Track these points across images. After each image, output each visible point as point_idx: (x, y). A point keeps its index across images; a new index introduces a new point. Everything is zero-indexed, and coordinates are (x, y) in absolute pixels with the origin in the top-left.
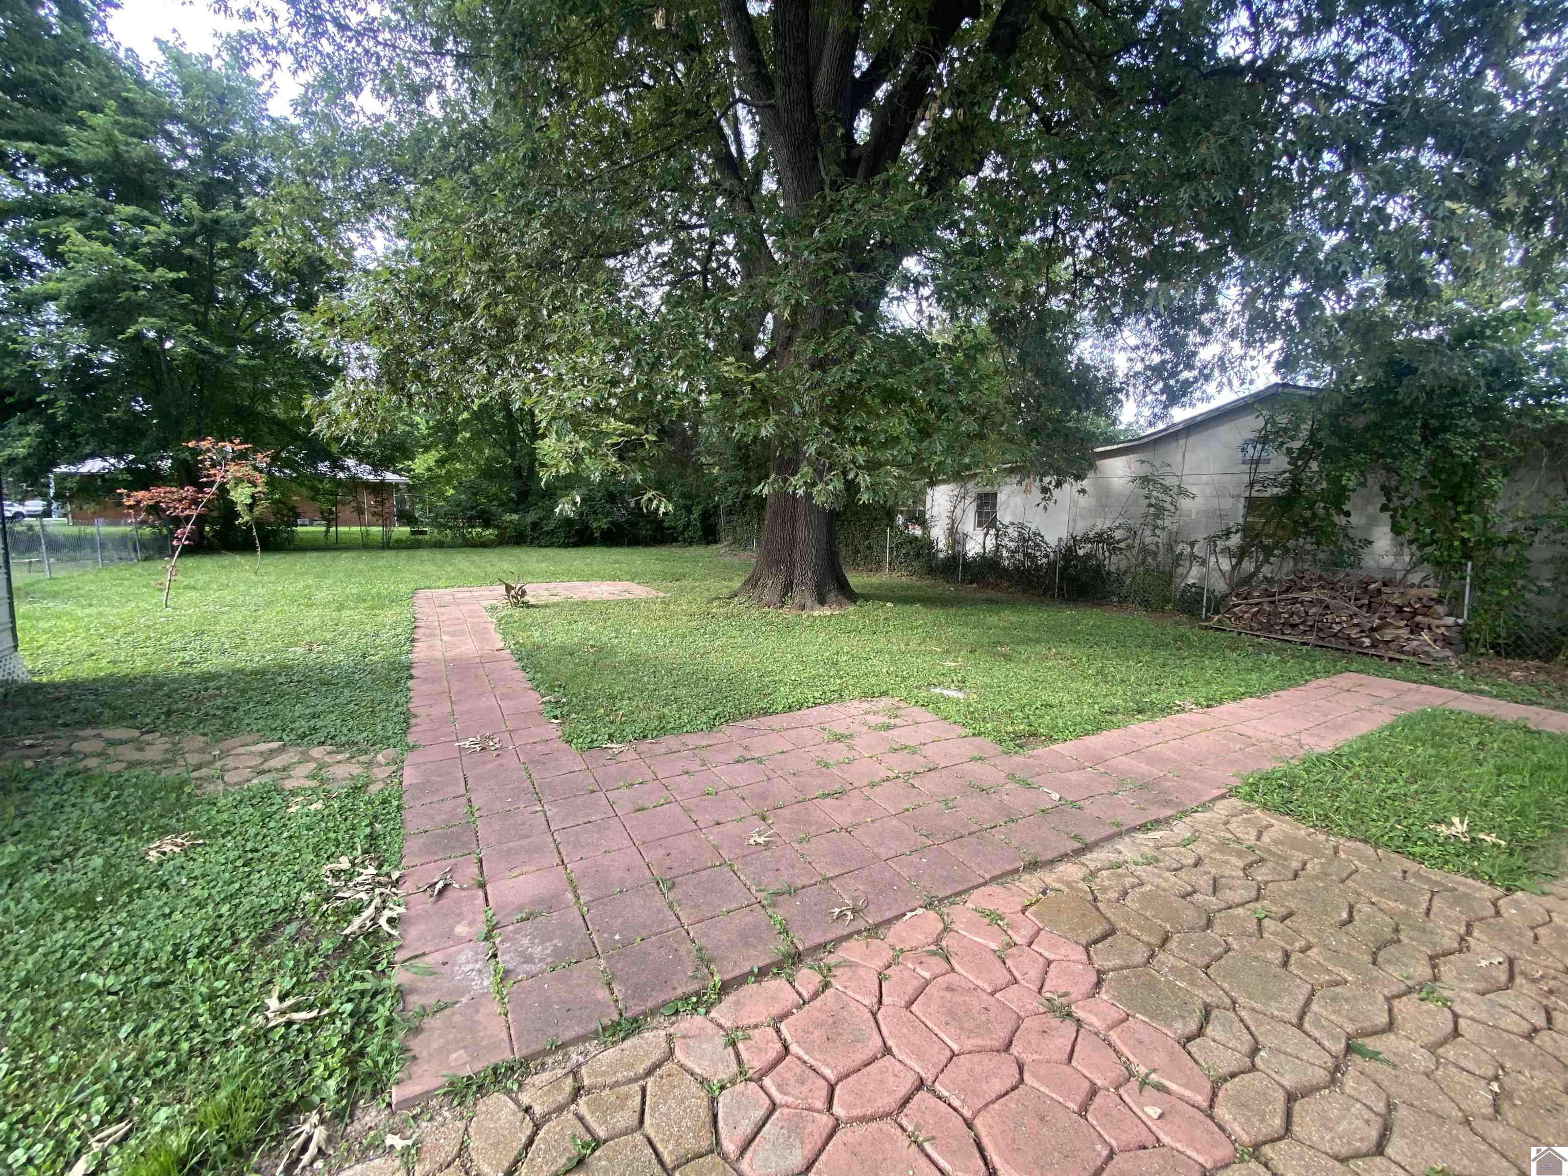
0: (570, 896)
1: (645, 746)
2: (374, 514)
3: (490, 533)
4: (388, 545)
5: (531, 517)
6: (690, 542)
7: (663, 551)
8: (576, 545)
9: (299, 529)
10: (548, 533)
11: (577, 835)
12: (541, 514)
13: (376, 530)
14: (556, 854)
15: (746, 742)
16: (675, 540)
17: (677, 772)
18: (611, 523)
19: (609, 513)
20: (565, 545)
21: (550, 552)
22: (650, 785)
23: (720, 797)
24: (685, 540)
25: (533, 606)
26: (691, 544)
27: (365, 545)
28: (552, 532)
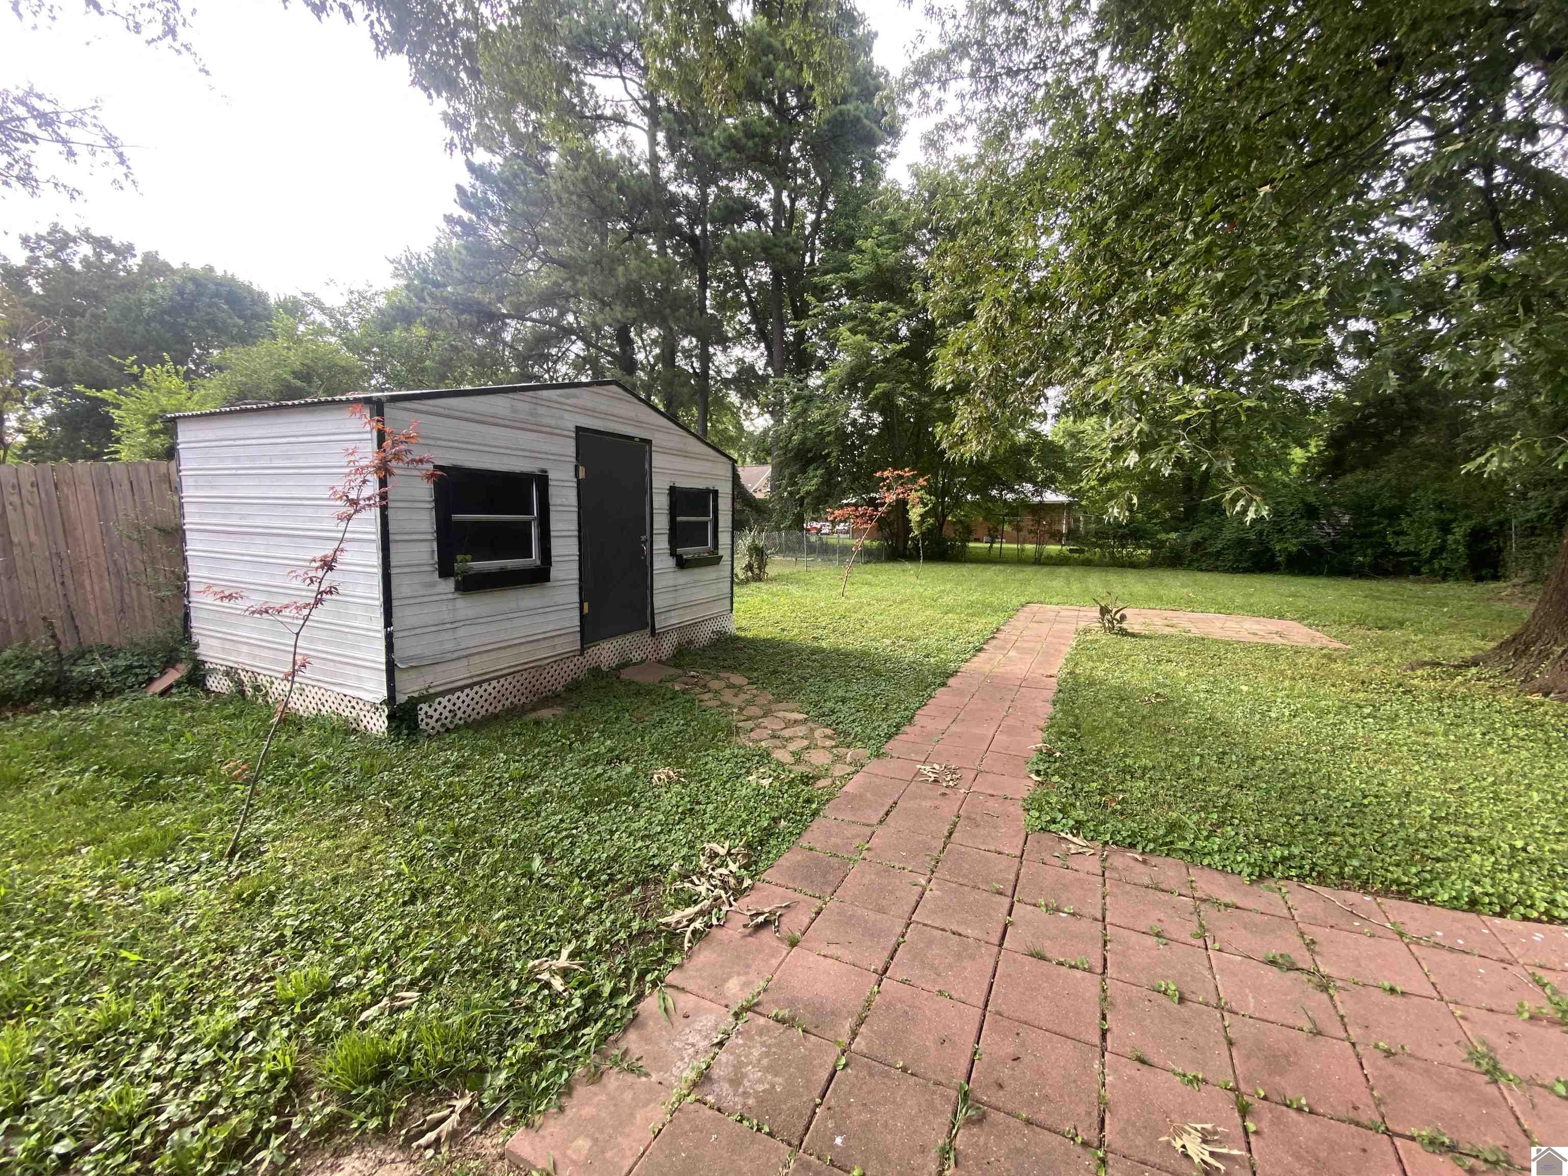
0: (847, 1025)
1: (1123, 860)
2: (1030, 532)
3: (1143, 553)
4: (1040, 561)
5: (1194, 536)
6: (1445, 576)
7: (1385, 587)
8: (1246, 571)
9: (971, 545)
10: (1211, 554)
11: (930, 943)
12: (1207, 531)
13: (1030, 547)
14: (886, 955)
15: (1318, 933)
16: (1416, 572)
17: (1142, 926)
18: (1304, 544)
19: (1301, 533)
20: (1234, 570)
21: (1205, 578)
22: (1084, 925)
23: (1184, 1011)
24: (1433, 572)
25: (1133, 635)
26: (1444, 579)
27: (1020, 561)
28: (1219, 553)
